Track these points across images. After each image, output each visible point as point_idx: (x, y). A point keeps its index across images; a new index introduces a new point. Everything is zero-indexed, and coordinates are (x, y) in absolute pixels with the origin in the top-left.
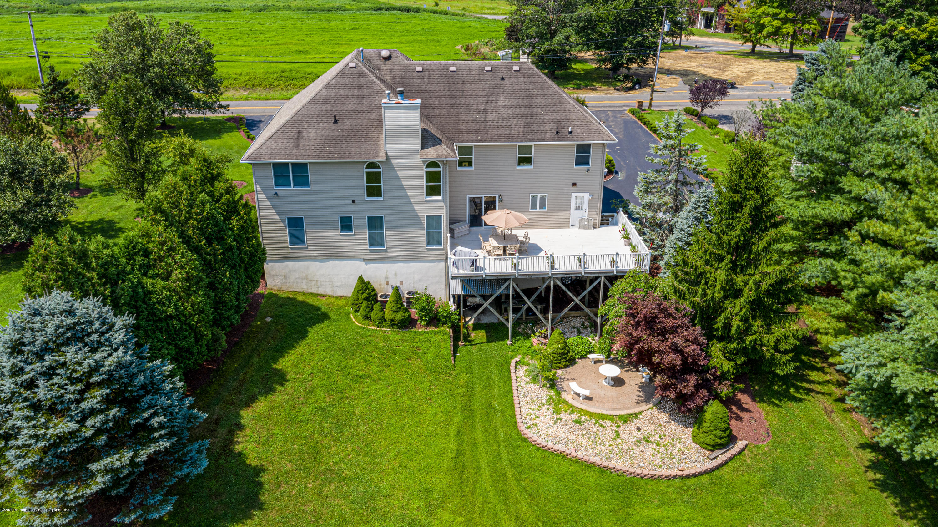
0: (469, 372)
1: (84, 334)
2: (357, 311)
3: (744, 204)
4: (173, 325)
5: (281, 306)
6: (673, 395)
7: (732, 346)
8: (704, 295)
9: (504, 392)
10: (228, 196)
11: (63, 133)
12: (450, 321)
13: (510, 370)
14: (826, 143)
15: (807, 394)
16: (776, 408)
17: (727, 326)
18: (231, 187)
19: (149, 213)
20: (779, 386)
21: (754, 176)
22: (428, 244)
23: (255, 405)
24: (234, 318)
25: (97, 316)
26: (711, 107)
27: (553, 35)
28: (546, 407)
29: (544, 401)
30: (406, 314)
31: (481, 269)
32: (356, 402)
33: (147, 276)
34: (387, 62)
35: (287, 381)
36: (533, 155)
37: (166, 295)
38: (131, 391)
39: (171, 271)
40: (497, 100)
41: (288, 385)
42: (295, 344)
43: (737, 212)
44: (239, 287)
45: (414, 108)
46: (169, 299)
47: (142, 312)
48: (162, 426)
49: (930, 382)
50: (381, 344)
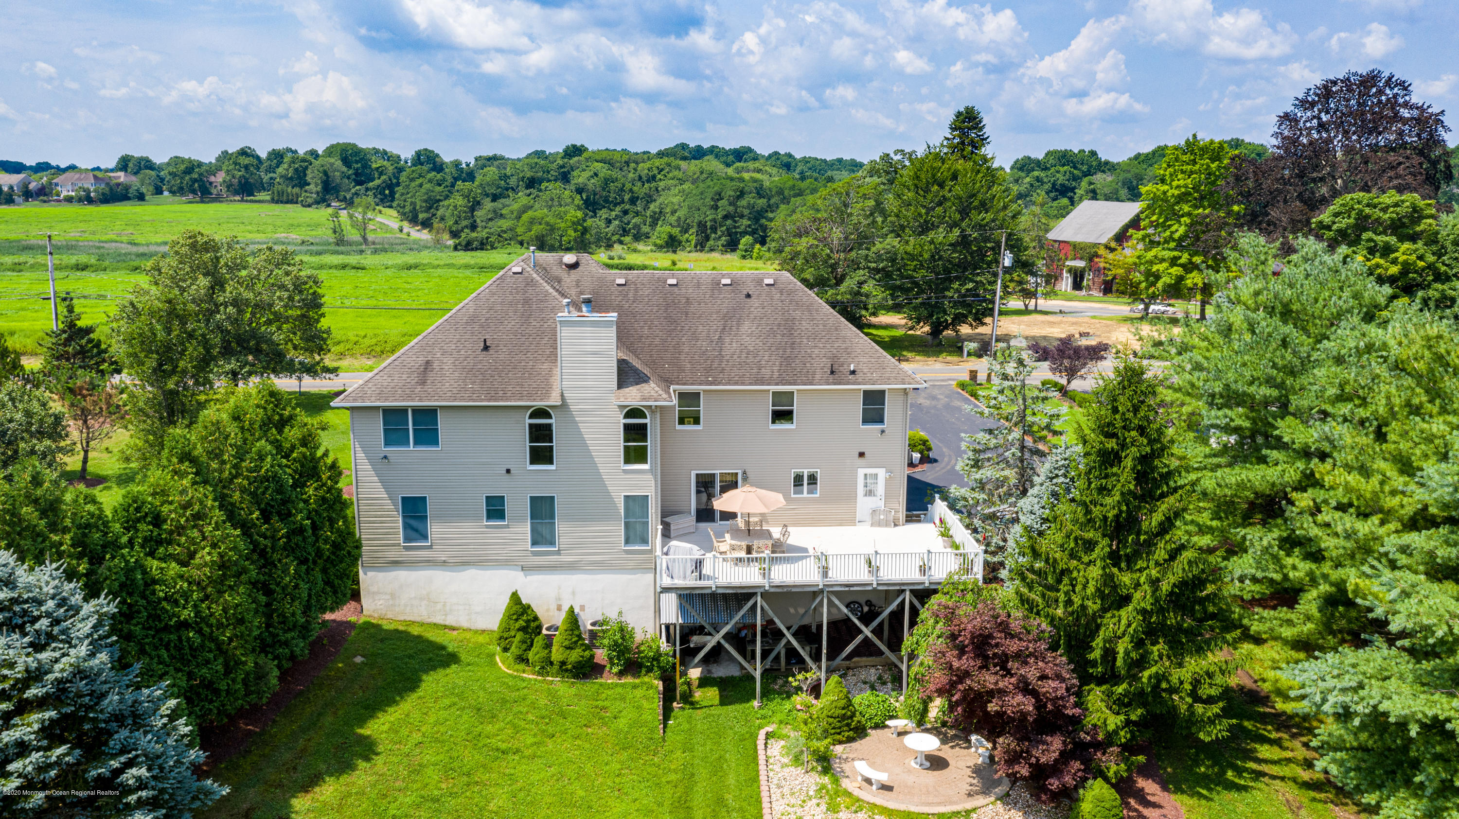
0: (688, 748)
1: (26, 619)
2: (506, 650)
3: (1124, 454)
4: (189, 639)
5: (382, 641)
6: (1025, 771)
7: (1120, 689)
8: (1069, 602)
9: (745, 781)
10: (304, 450)
11: (69, 388)
12: (659, 667)
13: (756, 746)
14: (1248, 374)
15: (1255, 780)
16: (1204, 802)
17: (1109, 654)
18: (310, 435)
19: (170, 461)
20: (1207, 767)
21: (1136, 409)
22: (627, 542)
23: (317, 789)
24: (296, 646)
25: (52, 591)
26: (1082, 376)
27: (840, 281)
28: (815, 801)
29: (811, 793)
30: (587, 653)
31: (709, 578)
32: (492, 790)
33: (154, 558)
34: (572, 271)
35: (377, 754)
36: (795, 408)
37: (181, 587)
38: (94, 720)
39: (196, 552)
40: (738, 325)
41: (379, 760)
42: (398, 698)
43: (1112, 466)
44: (310, 595)
45: (607, 324)
46: (186, 596)
47: (139, 612)
48: (142, 785)
49: (1446, 706)
50: (543, 702)
